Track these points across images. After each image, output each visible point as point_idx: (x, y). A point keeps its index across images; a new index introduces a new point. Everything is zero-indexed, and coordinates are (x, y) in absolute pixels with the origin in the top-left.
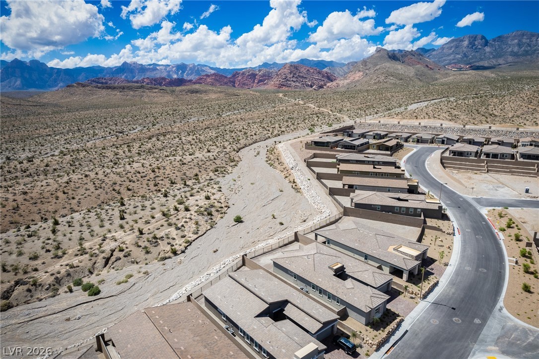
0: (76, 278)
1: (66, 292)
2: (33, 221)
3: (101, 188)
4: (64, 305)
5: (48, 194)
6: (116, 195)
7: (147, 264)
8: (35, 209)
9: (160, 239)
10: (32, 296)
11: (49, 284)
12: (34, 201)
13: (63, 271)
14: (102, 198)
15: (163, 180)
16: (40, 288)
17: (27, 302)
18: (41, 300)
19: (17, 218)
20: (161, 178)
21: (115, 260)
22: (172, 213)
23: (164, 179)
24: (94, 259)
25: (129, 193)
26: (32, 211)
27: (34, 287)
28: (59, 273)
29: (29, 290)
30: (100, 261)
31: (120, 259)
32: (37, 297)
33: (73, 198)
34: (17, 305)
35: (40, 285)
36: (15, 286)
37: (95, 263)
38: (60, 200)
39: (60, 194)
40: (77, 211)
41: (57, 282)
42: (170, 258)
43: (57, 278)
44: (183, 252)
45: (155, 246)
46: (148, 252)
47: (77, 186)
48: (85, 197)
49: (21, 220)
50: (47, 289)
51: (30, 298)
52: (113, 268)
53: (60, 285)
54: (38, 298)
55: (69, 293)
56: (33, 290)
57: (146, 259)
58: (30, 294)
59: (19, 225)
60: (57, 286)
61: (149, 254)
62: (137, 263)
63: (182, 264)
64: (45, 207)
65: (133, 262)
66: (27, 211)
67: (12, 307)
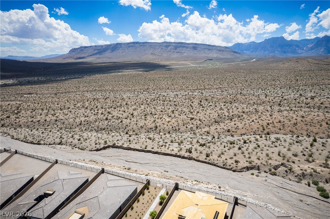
0: (315, 179)
1: (306, 184)
2: (302, 134)
4: (302, 191)
5: (316, 122)
8: (306, 128)
10: (287, 175)
11: (298, 174)
12: (306, 123)
13: (309, 171)
16: (292, 173)
17: (283, 177)
18: (290, 180)
19: (294, 130)
26: (303, 128)
28: (306, 171)
29: (286, 171)
32: (289, 177)
34: (279, 176)
35: (293, 172)
36: (281, 165)
38: (322, 127)
39: (324, 124)
41: (302, 175)
43: (303, 173)
50: (296, 176)
51: (285, 176)
53: (304, 178)
54: (289, 178)
55: (307, 186)
56: (289, 172)
59: (294, 134)
60: (302, 178)
64: (311, 128)
66: (300, 127)
67: (276, 175)
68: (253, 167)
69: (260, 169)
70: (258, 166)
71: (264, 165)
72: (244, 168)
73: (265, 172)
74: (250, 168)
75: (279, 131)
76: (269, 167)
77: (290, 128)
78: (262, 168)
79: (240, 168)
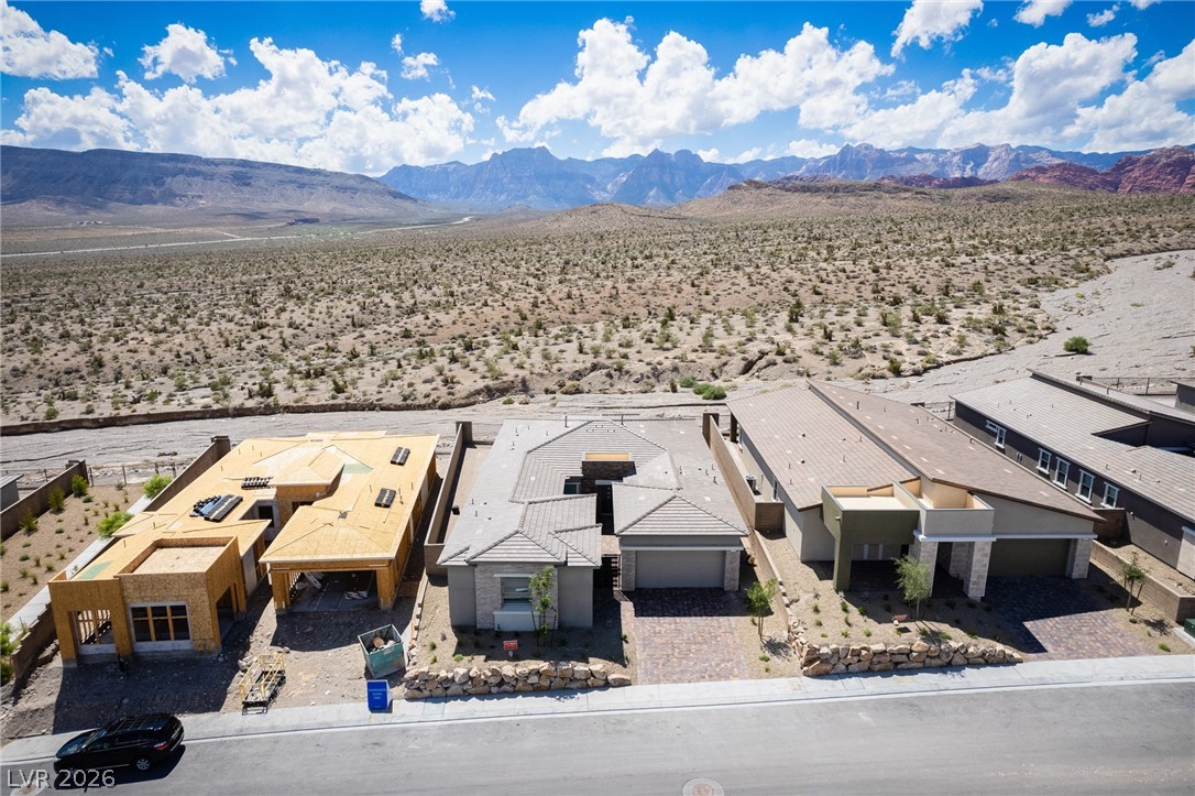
0: (688, 375)
1: (666, 391)
2: (634, 314)
3: (761, 284)
5: (667, 286)
6: (790, 298)
7: (829, 379)
8: (643, 302)
9: (867, 350)
10: (612, 385)
11: (642, 375)
12: (642, 291)
13: (667, 364)
14: (759, 298)
15: (893, 285)
16: (626, 377)
17: (603, 391)
18: (624, 393)
19: (613, 307)
20: (892, 282)
21: (764, 364)
22: (903, 324)
23: (897, 285)
24: (724, 358)
25: (818, 298)
26: (636, 303)
27: (618, 373)
28: (660, 364)
29: (610, 376)
30: (737, 363)
31: (775, 364)
32: (619, 387)
33: (707, 293)
34: (589, 392)
35: (627, 372)
36: (592, 369)
37: (725, 364)
38: (683, 294)
39: (687, 288)
40: (710, 312)
41: (654, 375)
42: (882, 377)
43: (655, 369)
44: (917, 373)
45: (855, 358)
46: (836, 364)
47: (718, 278)
48: (729, 294)
49: (618, 311)
50: (637, 381)
51: (608, 387)
52: (758, 377)
53: (659, 380)
54: (620, 390)
55: (671, 393)
56: (616, 377)
57: (830, 373)
58: (609, 381)
59: (614, 318)
60: (653, 380)
61: (838, 367)
62: (809, 376)
63: (909, 389)
64: (655, 301)
65: (800, 374)
66: (629, 302)
67: (581, 392)
68: (506, 385)
69: (531, 387)
70: (524, 381)
71: (542, 375)
72: (478, 392)
73: (547, 391)
74: (498, 390)
75: (570, 316)
76: (556, 379)
77: (600, 307)
78: (537, 385)
79: (464, 394)
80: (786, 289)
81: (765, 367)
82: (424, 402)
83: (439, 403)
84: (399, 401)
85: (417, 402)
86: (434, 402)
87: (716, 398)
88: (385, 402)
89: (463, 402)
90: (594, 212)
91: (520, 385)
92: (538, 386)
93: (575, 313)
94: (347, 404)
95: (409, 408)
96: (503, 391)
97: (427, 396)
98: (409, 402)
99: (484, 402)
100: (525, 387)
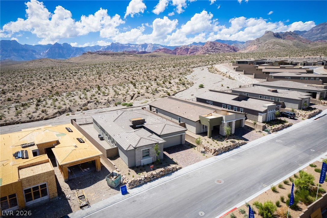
0: (118, 101)
1: (114, 106)
3: (118, 78)
9: (159, 91)
10: (97, 106)
11: (105, 103)
13: (110, 99)
16: (101, 104)
17: (95, 108)
18: (102, 108)
21: (136, 96)
24: (124, 96)
27: (98, 103)
28: (108, 99)
30: (129, 97)
31: (139, 96)
32: (100, 107)
34: (91, 109)
35: (100, 102)
36: (88, 103)
37: (126, 98)
39: (97, 80)
41: (108, 102)
45: (157, 93)
46: (154, 95)
47: (105, 77)
48: (111, 81)
49: (80, 87)
50: (104, 105)
52: (136, 100)
53: (110, 104)
55: (116, 106)
57: (154, 97)
58: (96, 105)
60: (108, 104)
62: (149, 98)
64: (90, 84)
65: (147, 98)
66: (82, 85)
67: (89, 109)
68: (64, 110)
69: (72, 110)
70: (69, 108)
71: (74, 106)
72: (56, 113)
73: (78, 110)
74: (62, 112)
76: (79, 107)
77: (74, 87)
79: (52, 114)
80: (125, 79)
81: (137, 97)
82: (38, 118)
83: (44, 118)
84: (28, 119)
85: (35, 119)
86: (42, 118)
87: (131, 106)
88: (23, 120)
89: (52, 117)
90: (41, 61)
91: (68, 110)
92: (74, 109)
93: (67, 89)
94: (6, 123)
95: (33, 121)
96: (63, 112)
97: (38, 117)
98: (32, 119)
99: (59, 116)
100: (70, 110)
